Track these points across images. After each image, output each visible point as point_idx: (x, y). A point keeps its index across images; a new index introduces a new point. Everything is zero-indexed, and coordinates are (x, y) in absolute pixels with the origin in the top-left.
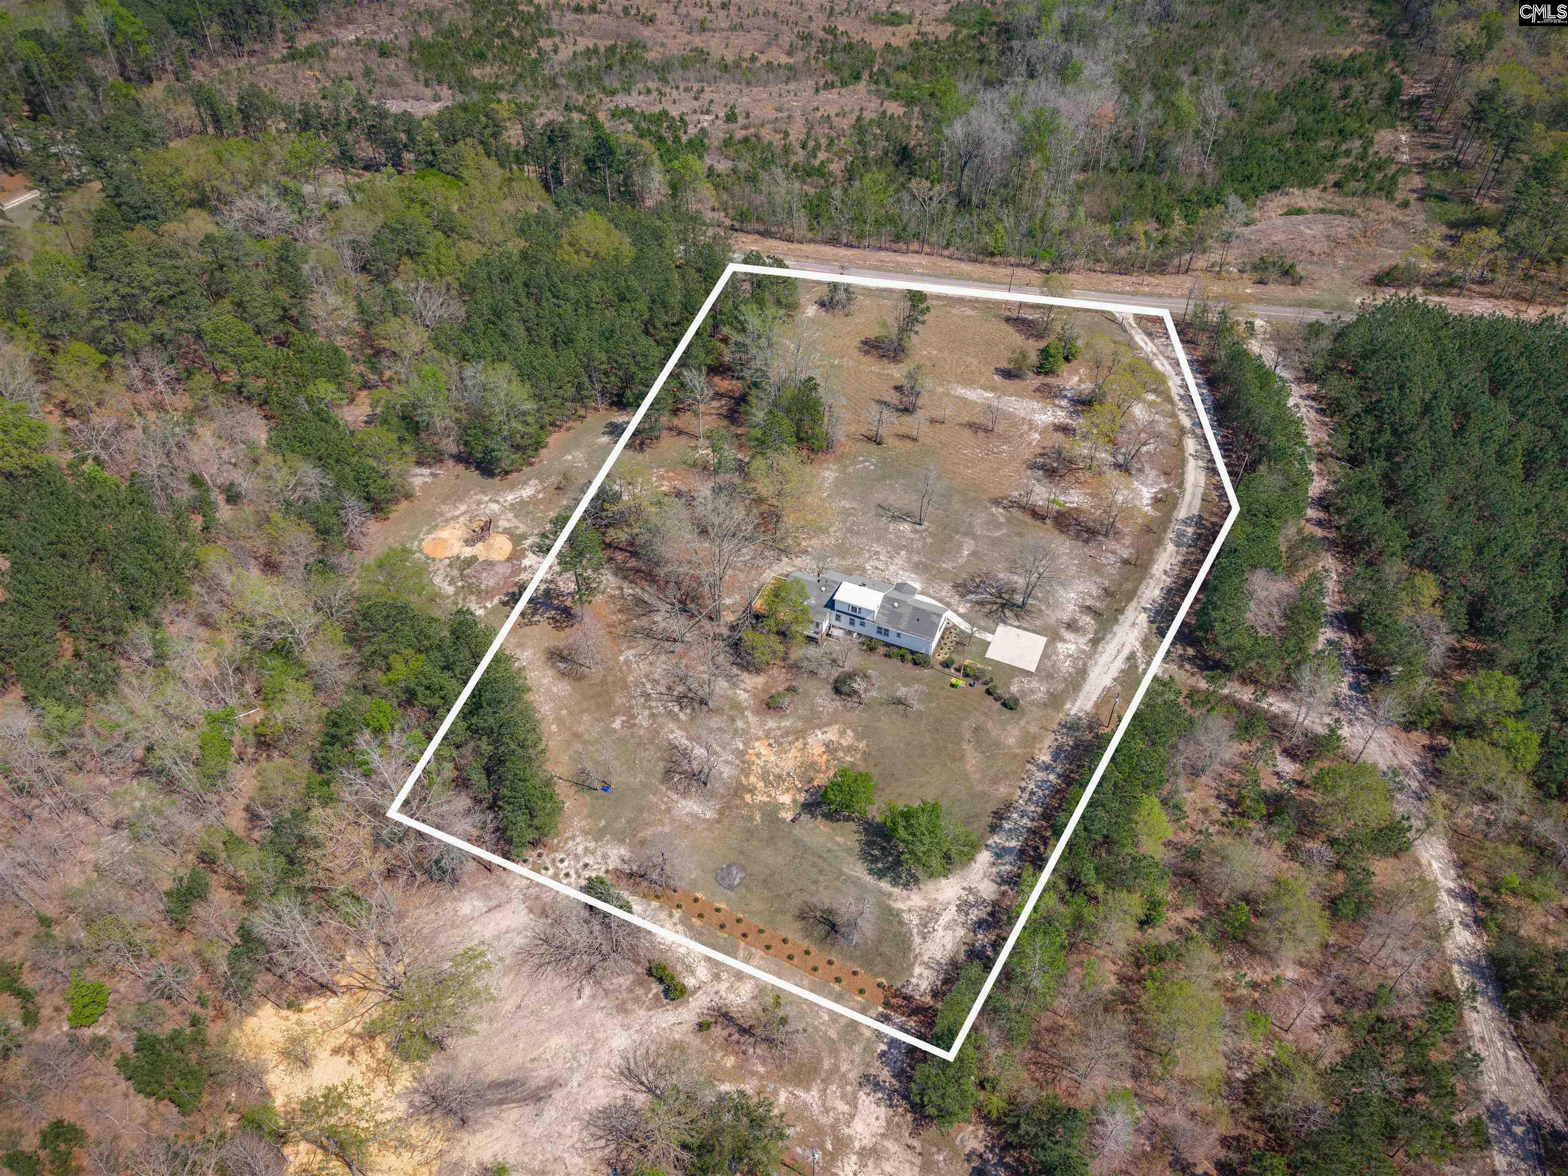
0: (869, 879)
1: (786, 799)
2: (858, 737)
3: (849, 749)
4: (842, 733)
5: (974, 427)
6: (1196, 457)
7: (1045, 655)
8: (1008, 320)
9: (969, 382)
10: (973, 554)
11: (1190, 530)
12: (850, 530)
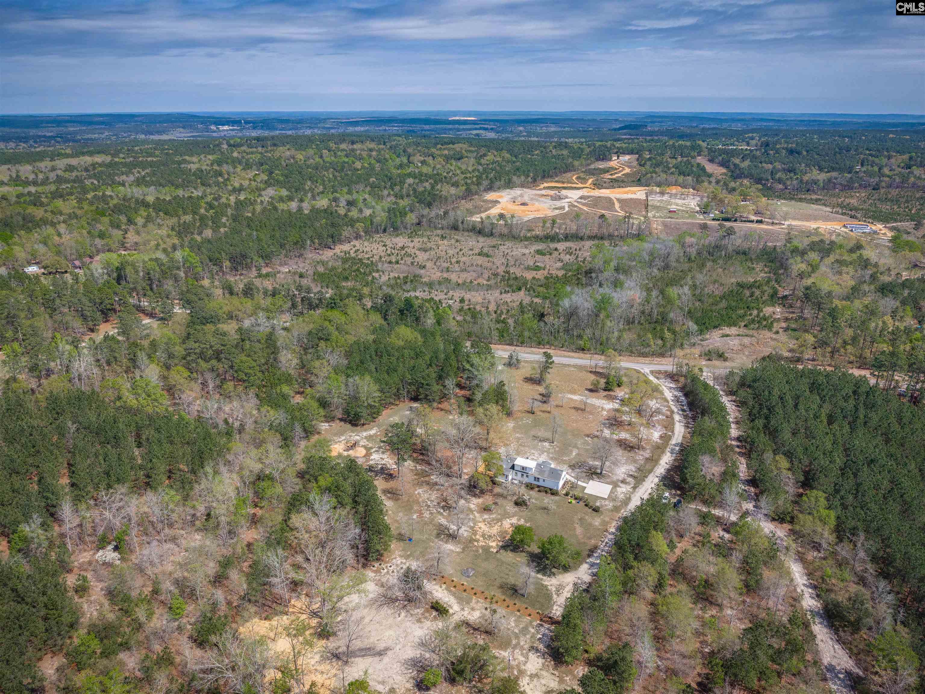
4: (519, 520)
5: (576, 409)
6: (680, 422)
7: (611, 492)
8: (591, 372)
9: (574, 392)
10: (578, 454)
11: (677, 448)
12: (521, 445)
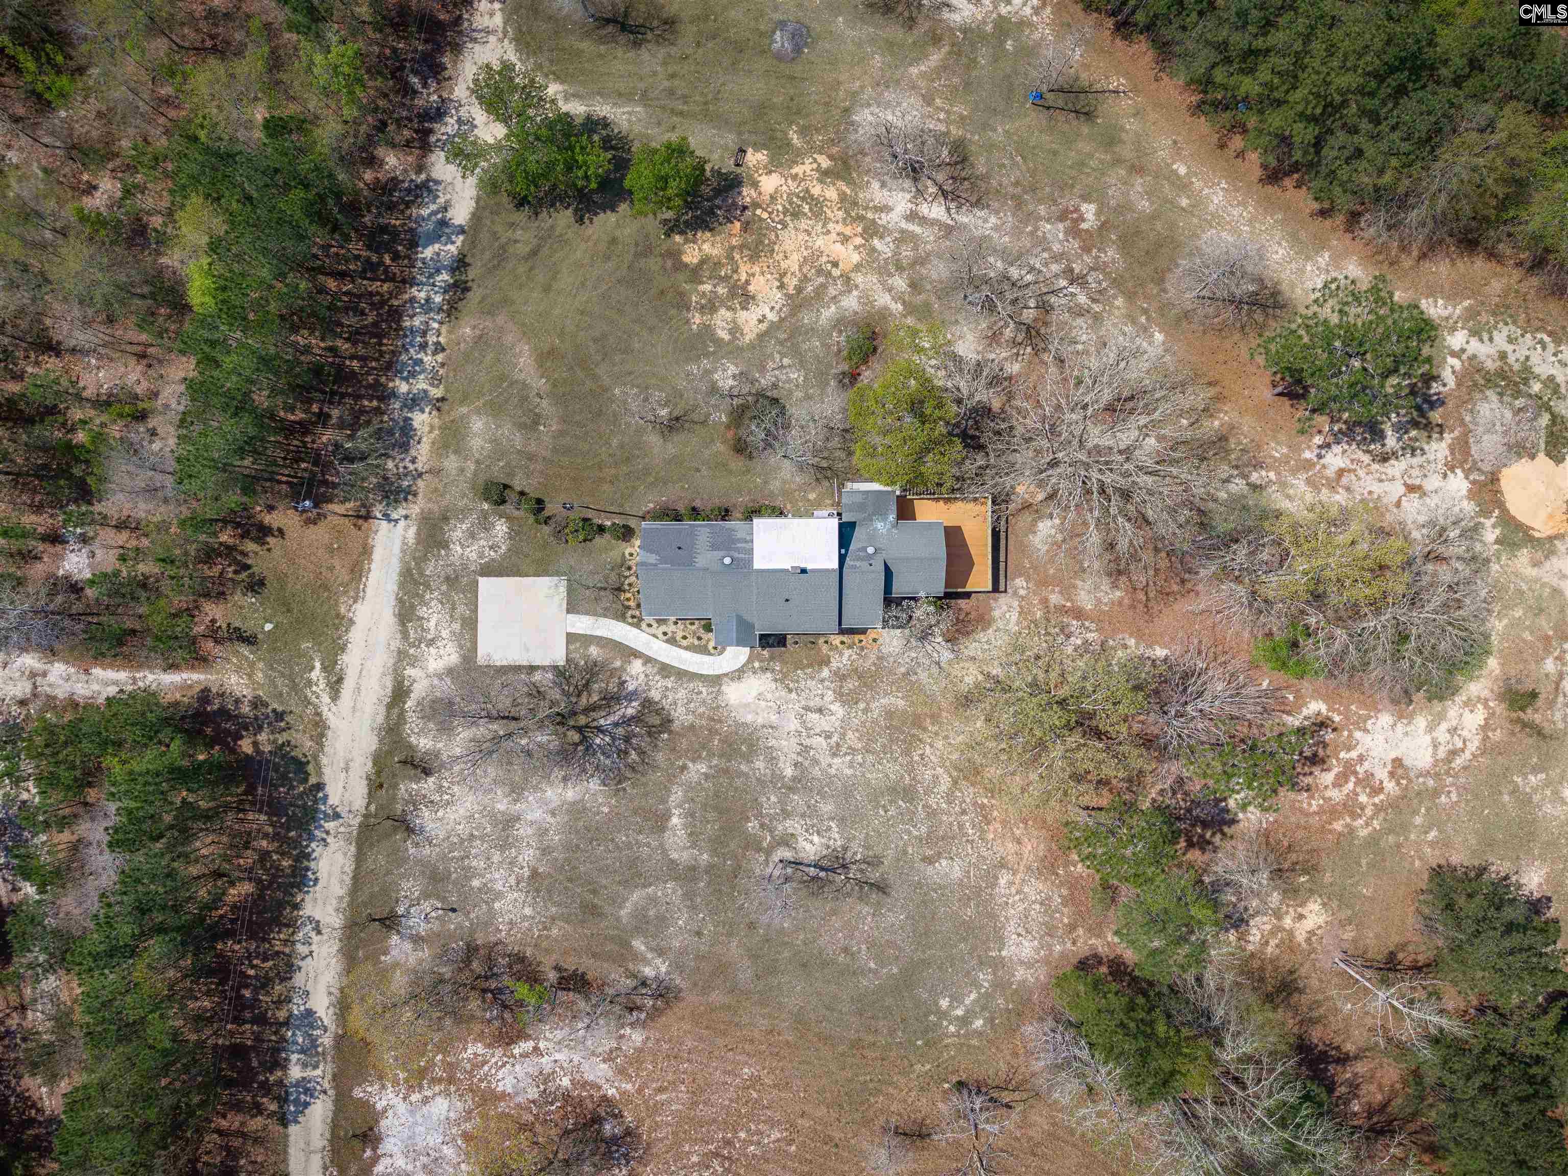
0: (603, 110)
1: (769, 183)
2: (707, 331)
3: (710, 307)
4: (735, 330)
7: (471, 624)
10: (660, 822)
11: (295, 1072)
12: (909, 793)
